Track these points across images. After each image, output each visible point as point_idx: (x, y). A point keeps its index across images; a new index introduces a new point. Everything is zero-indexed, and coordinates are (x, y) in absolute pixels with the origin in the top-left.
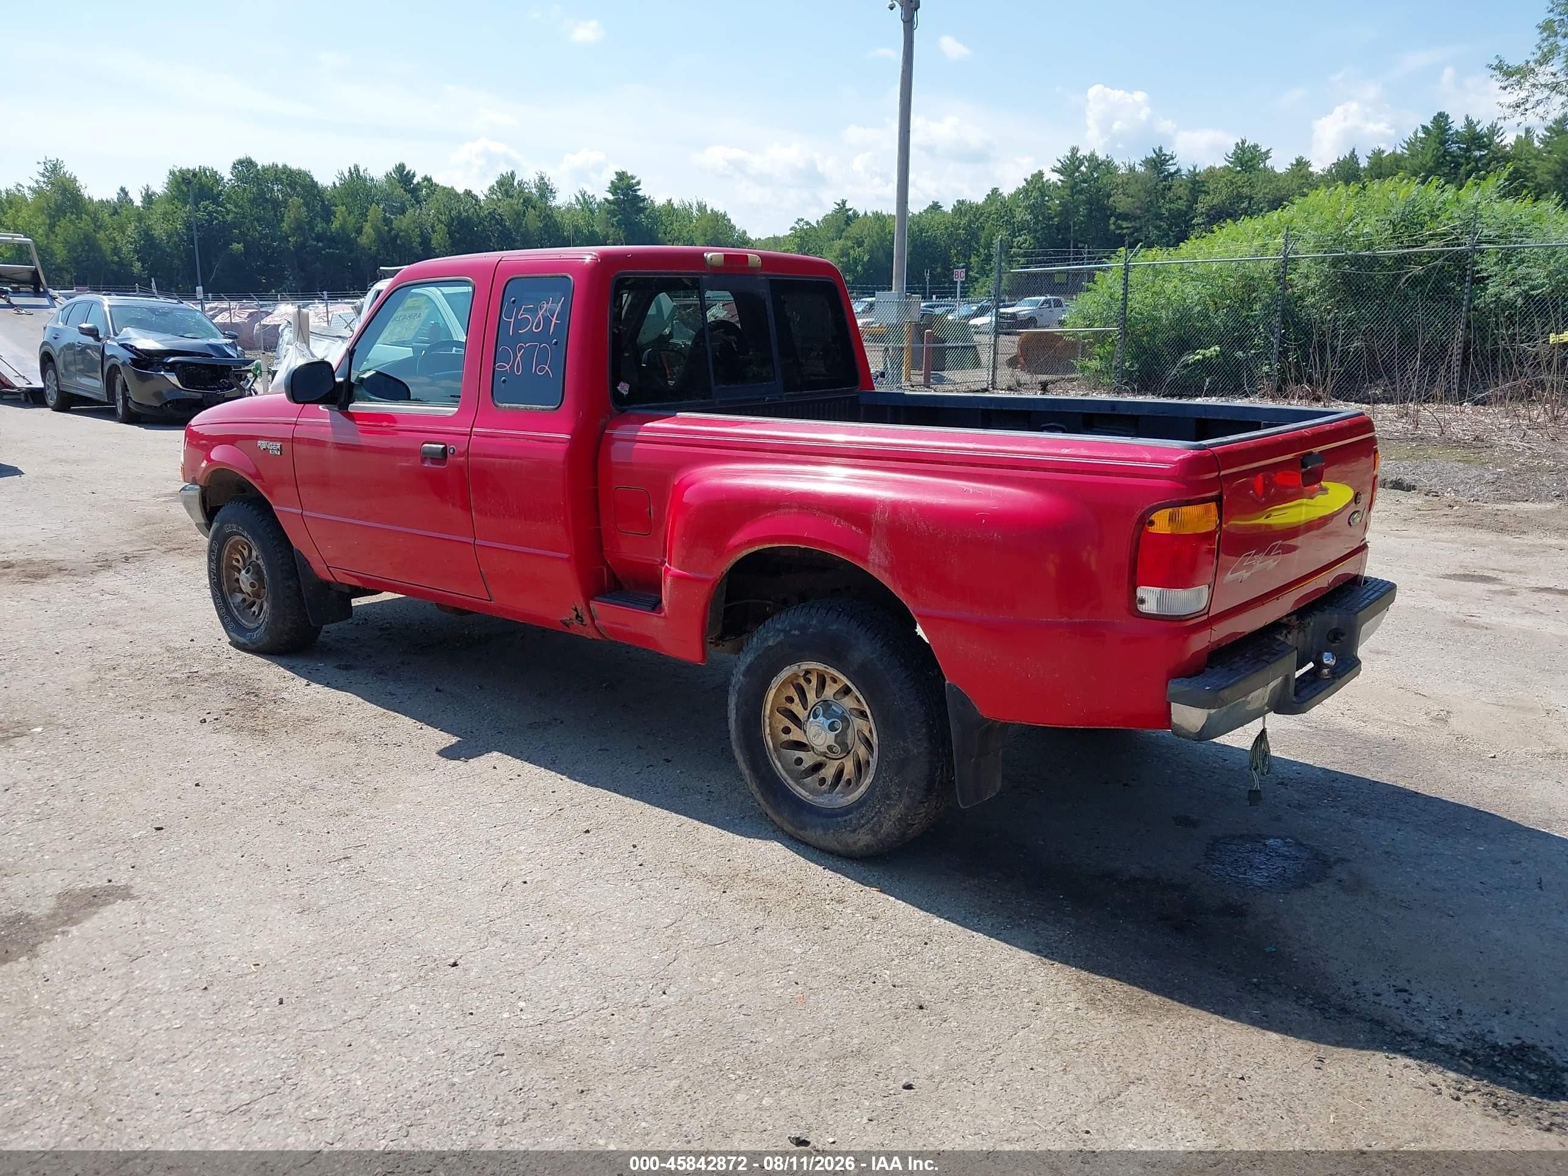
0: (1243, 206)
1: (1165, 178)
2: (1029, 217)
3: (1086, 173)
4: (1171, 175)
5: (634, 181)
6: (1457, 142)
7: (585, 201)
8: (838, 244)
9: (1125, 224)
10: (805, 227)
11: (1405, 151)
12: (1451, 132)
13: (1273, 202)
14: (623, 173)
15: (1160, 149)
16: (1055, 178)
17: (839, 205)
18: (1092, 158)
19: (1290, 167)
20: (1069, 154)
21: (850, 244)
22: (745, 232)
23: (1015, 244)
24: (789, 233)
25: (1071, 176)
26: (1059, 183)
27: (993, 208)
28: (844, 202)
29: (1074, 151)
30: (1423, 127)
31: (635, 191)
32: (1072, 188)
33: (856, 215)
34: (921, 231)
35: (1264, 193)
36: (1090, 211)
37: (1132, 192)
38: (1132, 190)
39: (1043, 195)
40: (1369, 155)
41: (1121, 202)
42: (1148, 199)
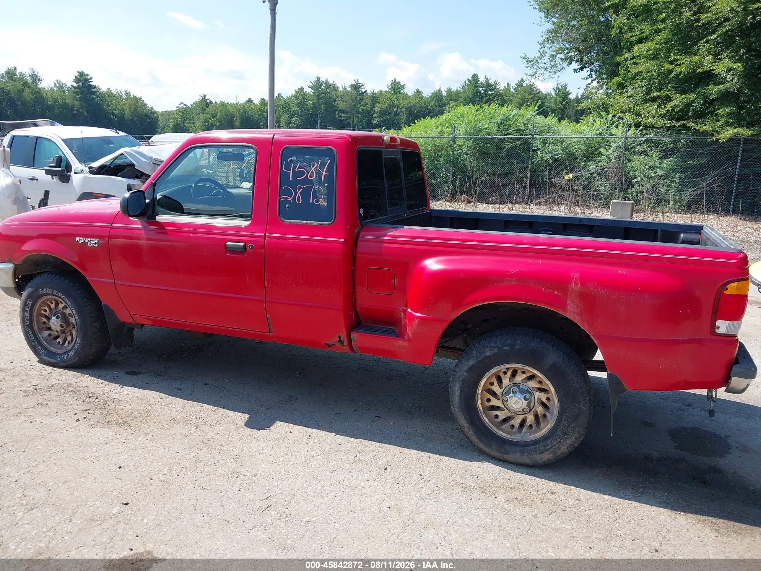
0: (395, 109)
1: (360, 94)
2: (298, 109)
3: (324, 90)
4: (363, 93)
5: (89, 77)
6: (482, 87)
7: (60, 86)
8: (202, 116)
9: (343, 115)
10: (184, 107)
11: (461, 90)
12: (479, 82)
13: (408, 109)
14: (82, 72)
15: (358, 81)
16: (309, 91)
17: (202, 97)
18: (327, 82)
19: (414, 93)
20: (316, 80)
21: (209, 116)
22: (152, 108)
23: (292, 122)
24: (176, 109)
25: (317, 90)
26: (312, 93)
27: (280, 103)
28: (205, 96)
29: (318, 78)
30: (468, 79)
31: (90, 82)
32: (318, 96)
33: (211, 102)
34: (245, 112)
35: (404, 104)
36: (327, 108)
37: (346, 100)
38: (345, 99)
39: (304, 98)
40: (446, 90)
41: (342, 105)
42: (353, 104)
